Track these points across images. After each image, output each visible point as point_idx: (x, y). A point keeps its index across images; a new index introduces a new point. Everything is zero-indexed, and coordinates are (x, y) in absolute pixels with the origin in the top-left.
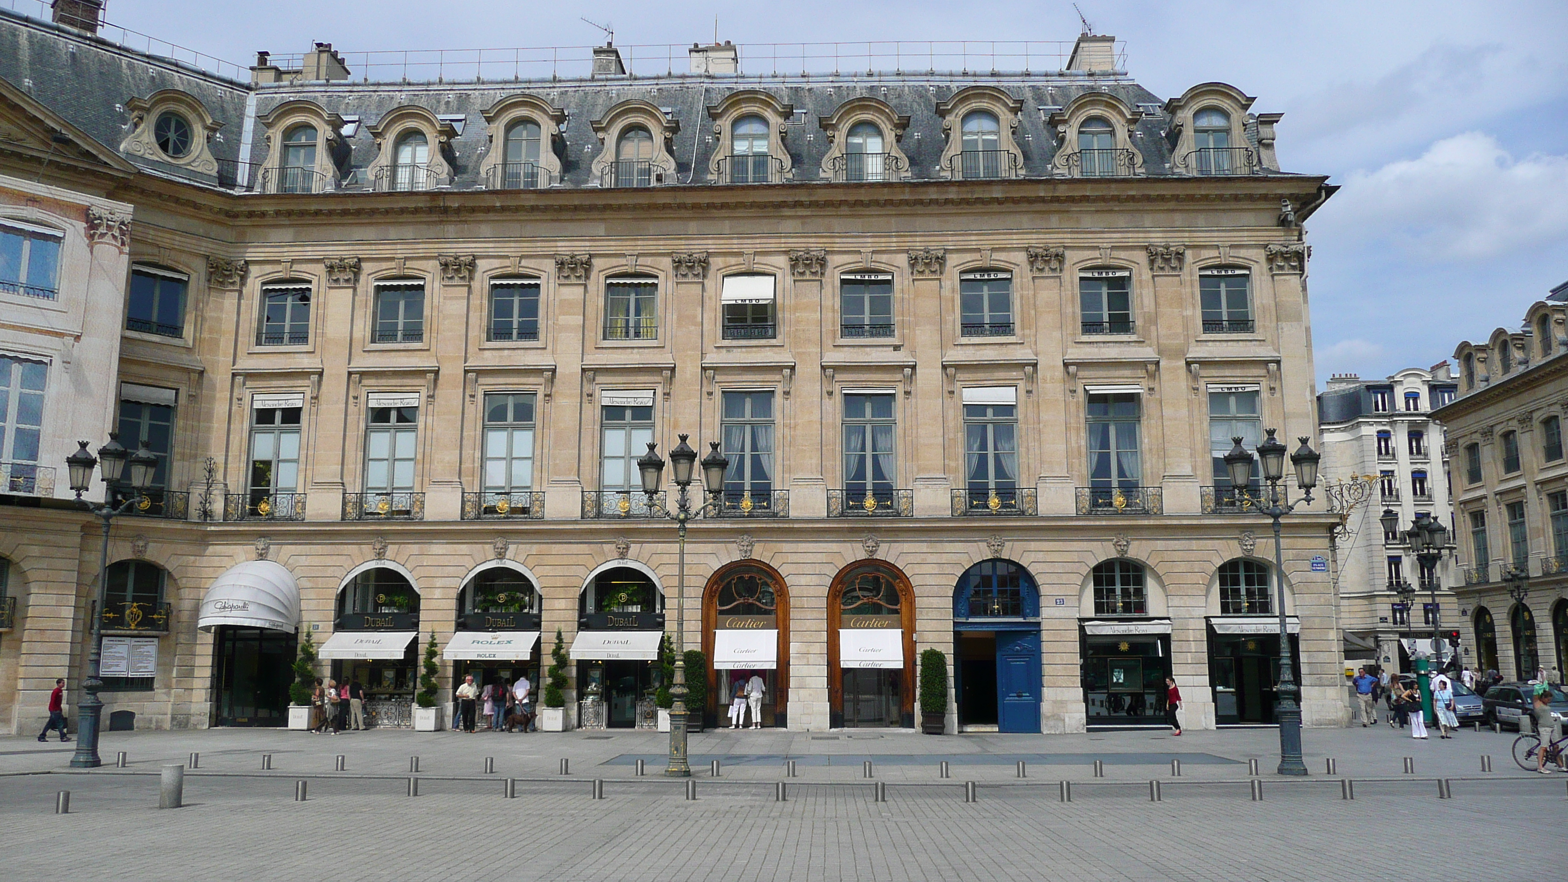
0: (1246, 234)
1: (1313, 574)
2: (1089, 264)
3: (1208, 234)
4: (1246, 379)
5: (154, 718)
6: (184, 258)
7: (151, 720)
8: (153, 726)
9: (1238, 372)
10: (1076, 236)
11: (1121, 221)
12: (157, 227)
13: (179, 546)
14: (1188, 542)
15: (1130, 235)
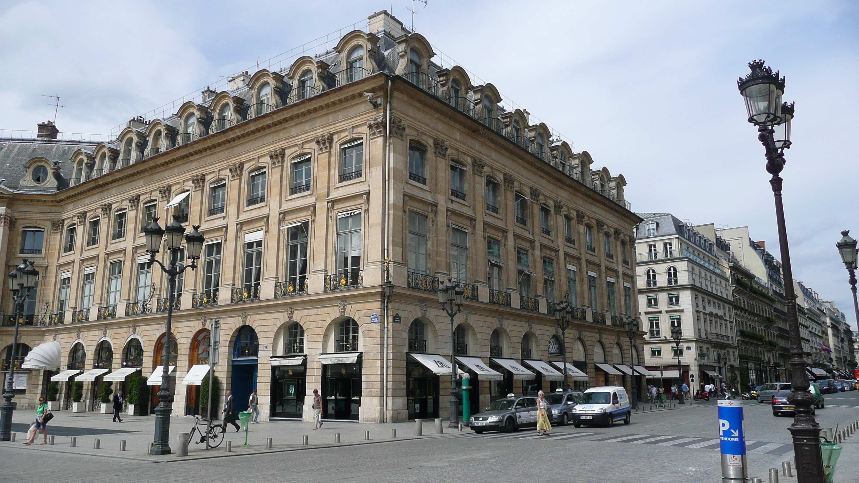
0: (358, 118)
1: (371, 325)
2: (294, 155)
3: (341, 124)
4: (354, 207)
5: (24, 405)
6: (42, 222)
7: (23, 406)
8: (24, 408)
9: (352, 203)
10: (288, 141)
11: (307, 127)
12: (30, 212)
13: (34, 337)
14: (317, 309)
15: (309, 134)
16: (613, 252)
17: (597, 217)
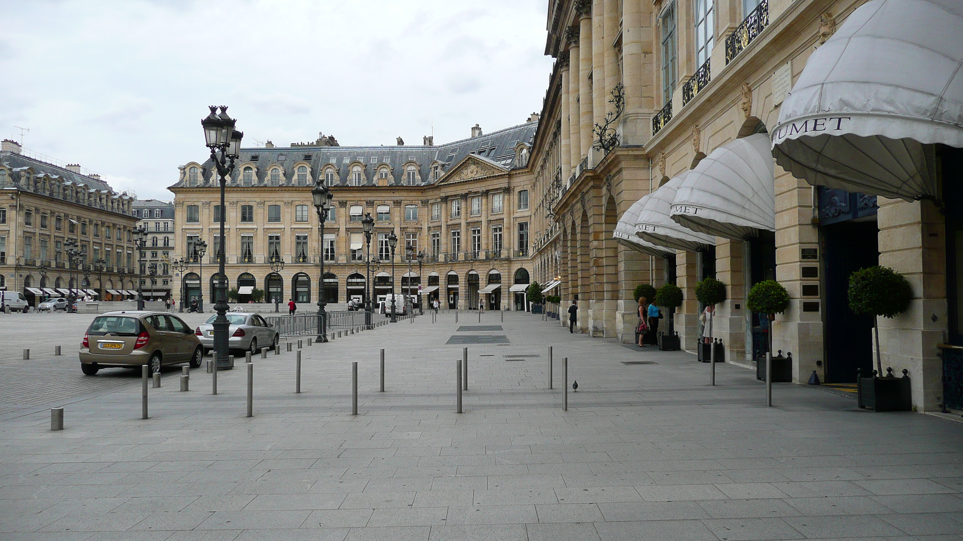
16: (122, 237)
17: (113, 222)
